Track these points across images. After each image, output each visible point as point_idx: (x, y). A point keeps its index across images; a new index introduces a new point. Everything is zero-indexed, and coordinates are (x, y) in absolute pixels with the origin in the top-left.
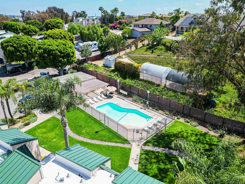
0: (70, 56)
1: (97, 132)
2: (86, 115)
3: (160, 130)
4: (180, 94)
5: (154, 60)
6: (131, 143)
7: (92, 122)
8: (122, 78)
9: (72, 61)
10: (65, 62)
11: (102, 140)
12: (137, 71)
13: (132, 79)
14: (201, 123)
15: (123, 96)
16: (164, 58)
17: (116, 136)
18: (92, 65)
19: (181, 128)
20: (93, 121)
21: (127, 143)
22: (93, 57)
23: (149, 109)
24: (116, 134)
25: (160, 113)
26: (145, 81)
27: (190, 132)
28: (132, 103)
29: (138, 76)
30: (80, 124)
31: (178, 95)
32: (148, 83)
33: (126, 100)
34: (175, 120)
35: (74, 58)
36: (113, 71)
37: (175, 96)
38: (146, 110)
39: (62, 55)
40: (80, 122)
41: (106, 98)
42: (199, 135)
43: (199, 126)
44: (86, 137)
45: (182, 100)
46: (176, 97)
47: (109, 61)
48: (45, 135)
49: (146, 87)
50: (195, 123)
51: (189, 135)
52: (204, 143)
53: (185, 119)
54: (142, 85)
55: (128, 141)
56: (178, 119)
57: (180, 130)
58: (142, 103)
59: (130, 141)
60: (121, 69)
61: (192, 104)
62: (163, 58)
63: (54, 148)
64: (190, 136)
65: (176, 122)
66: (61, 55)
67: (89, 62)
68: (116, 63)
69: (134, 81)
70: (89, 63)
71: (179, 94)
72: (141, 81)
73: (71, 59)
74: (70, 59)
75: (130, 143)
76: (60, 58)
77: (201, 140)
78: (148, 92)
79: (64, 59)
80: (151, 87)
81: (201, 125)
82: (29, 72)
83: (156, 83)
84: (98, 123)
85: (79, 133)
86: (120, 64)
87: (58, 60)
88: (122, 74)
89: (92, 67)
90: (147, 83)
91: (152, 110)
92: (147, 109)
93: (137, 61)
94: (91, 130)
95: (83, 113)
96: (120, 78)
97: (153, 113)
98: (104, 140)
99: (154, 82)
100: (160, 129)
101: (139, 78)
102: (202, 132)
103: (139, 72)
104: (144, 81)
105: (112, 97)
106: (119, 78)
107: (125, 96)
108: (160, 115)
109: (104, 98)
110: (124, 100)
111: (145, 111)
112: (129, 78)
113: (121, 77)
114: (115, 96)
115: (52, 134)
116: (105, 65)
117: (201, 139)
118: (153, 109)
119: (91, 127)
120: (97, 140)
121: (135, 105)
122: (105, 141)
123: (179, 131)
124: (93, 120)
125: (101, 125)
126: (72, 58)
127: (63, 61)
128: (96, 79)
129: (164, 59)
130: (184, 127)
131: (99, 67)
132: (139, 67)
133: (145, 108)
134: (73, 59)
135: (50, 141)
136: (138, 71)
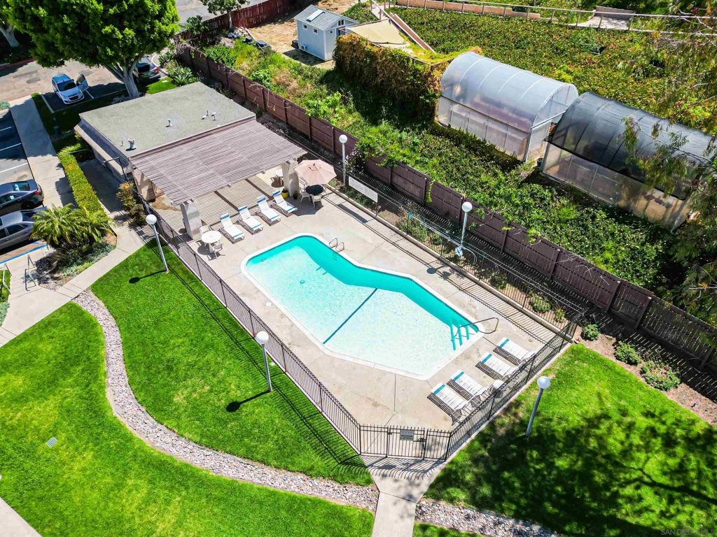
0: (146, 12)
1: (233, 407)
2: (203, 303)
3: (505, 400)
4: (604, 215)
5: (499, 33)
6: (376, 479)
7: (222, 341)
8: (364, 114)
9: (161, 37)
10: (129, 42)
11: (249, 456)
12: (424, 92)
13: (400, 126)
14: (690, 374)
15: (361, 201)
16: (544, 23)
17: (315, 432)
18: (249, 48)
19: (599, 395)
20: (226, 337)
21: (358, 480)
22: (254, 8)
23: (462, 274)
24: (316, 423)
25: (508, 302)
26: (458, 138)
27: (643, 422)
28: (395, 238)
29: (430, 111)
30: (169, 355)
31: (594, 217)
32: (466, 147)
33: (372, 223)
34: (571, 342)
35: (166, 21)
36: (328, 80)
37: (578, 222)
38: (451, 282)
39: (111, 11)
40: (172, 341)
41: (293, 213)
42: (682, 442)
43: (679, 387)
44: (186, 435)
45: (610, 244)
46: (586, 228)
47: (316, 31)
48: (20, 414)
49: (458, 169)
50: (661, 373)
51: (636, 440)
52: (705, 497)
53: (617, 343)
54: (440, 155)
55: (363, 465)
56: (585, 336)
57: (593, 409)
58: (434, 242)
59: (371, 465)
60: (360, 75)
61: (658, 274)
62: (536, 22)
63: (39, 493)
64: (639, 448)
65: (576, 354)
66: (106, 11)
67: (240, 31)
68: (340, 47)
69: (408, 132)
70: (238, 38)
71: (601, 215)
72: (439, 135)
73: (153, 27)
74: (149, 27)
75: (369, 482)
76: (107, 23)
77: (693, 474)
78: (467, 207)
79: (121, 29)
80: (481, 168)
81: (691, 385)
82: (21, 70)
83: (502, 150)
84: (243, 349)
85: (158, 406)
86: (355, 51)
87: (98, 35)
88: (363, 96)
89: (249, 53)
90: (463, 146)
91: (477, 283)
92: (453, 277)
93: (429, 34)
94: (211, 391)
95: (191, 291)
96: (356, 114)
97: (478, 299)
98: (259, 457)
99: (492, 147)
100: (505, 394)
101: (433, 122)
102: (693, 422)
103: (434, 96)
104: (449, 138)
105: (318, 206)
106: (350, 112)
107: (369, 203)
108: (511, 310)
109: (285, 213)
110: (364, 221)
111: (445, 284)
112: (388, 118)
113: (357, 108)
114: (330, 202)
115: (46, 406)
116: (300, 48)
117: (693, 470)
118: (480, 275)
119: (214, 375)
120: (231, 453)
121: (407, 252)
122: (262, 462)
123: (591, 415)
124: (226, 331)
125: (255, 363)
126: (157, 21)
127: (121, 36)
128: (254, 121)
129: (543, 29)
130: (613, 385)
131: (274, 56)
132: (436, 73)
133: (447, 269)
134: (164, 27)
135: (30, 453)
136: (431, 91)
